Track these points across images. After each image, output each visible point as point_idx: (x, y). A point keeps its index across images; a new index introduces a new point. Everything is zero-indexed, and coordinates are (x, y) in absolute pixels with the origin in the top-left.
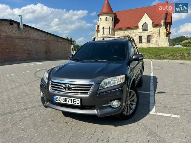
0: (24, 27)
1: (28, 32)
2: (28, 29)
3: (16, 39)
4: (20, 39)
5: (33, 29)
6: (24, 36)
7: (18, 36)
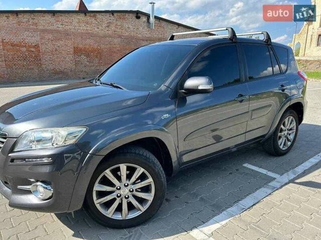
0: (156, 21)
1: (162, 29)
2: (164, 23)
3: (143, 40)
4: (150, 40)
5: (172, 25)
6: (155, 36)
7: (147, 36)
